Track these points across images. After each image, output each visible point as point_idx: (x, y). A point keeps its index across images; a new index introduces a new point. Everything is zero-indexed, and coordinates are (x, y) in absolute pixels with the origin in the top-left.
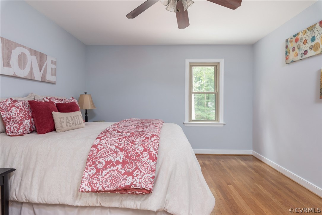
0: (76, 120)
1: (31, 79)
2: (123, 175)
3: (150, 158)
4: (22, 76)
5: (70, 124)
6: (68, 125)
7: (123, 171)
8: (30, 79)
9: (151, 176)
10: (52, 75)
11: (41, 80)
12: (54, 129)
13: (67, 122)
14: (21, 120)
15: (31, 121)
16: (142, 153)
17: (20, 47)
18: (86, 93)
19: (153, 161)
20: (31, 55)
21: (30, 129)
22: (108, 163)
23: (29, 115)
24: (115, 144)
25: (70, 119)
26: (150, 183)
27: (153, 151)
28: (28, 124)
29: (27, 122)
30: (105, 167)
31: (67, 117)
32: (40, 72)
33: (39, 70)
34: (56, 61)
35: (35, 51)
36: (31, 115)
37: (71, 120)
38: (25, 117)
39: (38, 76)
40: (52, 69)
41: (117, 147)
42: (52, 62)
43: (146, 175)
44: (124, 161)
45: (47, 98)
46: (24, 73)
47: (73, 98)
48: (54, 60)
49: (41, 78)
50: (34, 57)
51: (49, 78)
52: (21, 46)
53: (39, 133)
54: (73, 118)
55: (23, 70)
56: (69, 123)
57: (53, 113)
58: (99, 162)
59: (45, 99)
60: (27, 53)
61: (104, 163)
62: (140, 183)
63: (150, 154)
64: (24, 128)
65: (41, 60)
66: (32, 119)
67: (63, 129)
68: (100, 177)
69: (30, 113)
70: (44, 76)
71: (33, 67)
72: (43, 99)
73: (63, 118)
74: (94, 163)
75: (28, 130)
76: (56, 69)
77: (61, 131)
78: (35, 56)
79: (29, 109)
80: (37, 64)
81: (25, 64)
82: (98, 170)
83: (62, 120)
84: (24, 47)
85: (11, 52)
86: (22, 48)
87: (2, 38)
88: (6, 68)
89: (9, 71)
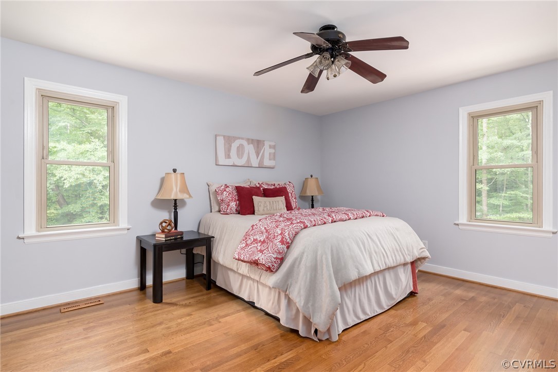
0: (275, 205)
2: (258, 251)
3: (280, 242)
4: (240, 165)
5: (267, 209)
6: (265, 209)
7: (259, 248)
8: (248, 166)
9: (275, 256)
10: (270, 160)
11: (258, 166)
12: (253, 213)
13: (264, 207)
14: (229, 202)
15: (236, 203)
16: (277, 236)
17: (238, 140)
18: (312, 176)
19: (282, 244)
20: (249, 144)
21: (236, 210)
22: (255, 240)
23: (235, 199)
24: (266, 226)
25: (268, 203)
26: (270, 261)
27: (287, 235)
28: (234, 206)
29: (233, 205)
30: (251, 244)
31: (265, 202)
32: (257, 158)
33: (256, 157)
34: (275, 145)
35: (252, 140)
36: (237, 199)
37: (269, 205)
38: (232, 200)
39: (255, 162)
40: (270, 154)
41: (265, 228)
42: (270, 147)
43: (270, 254)
44: (264, 240)
45: (259, 184)
46: (243, 161)
47: (290, 182)
48: (273, 144)
49: (258, 164)
50: (251, 146)
51: (267, 162)
52: (239, 138)
53: (241, 215)
54: (271, 203)
55: (241, 158)
57: (254, 197)
58: (249, 238)
59: (257, 184)
60: (245, 143)
61: (252, 240)
62: (263, 259)
63: (283, 238)
64: (231, 209)
65: (258, 147)
66: (238, 202)
67: (259, 213)
68: (246, 250)
69: (237, 196)
70: (261, 161)
71: (250, 154)
72: (255, 185)
73: (261, 202)
74: (246, 238)
75: (234, 211)
76: (274, 153)
77: (258, 215)
78: (252, 144)
79: (236, 194)
80: (254, 151)
81: (243, 154)
82: (247, 245)
83: (260, 204)
84: (242, 139)
85: (231, 146)
86: (241, 140)
87: (224, 136)
88: (227, 160)
89: (229, 162)
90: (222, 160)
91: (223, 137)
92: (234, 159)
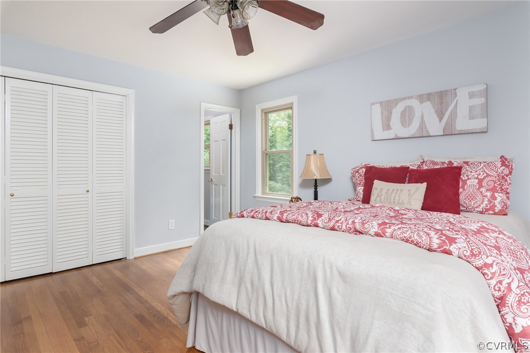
0: (394, 195)
1: (422, 136)
4: (407, 136)
10: (472, 118)
11: (442, 134)
17: (403, 102)
20: (422, 102)
31: (382, 189)
32: (441, 121)
33: (438, 120)
34: (485, 90)
35: (429, 95)
39: (435, 129)
40: (472, 107)
42: (473, 95)
46: (412, 130)
48: (478, 88)
49: (442, 130)
50: (428, 105)
52: (404, 99)
54: (391, 191)
55: (409, 127)
56: (379, 198)
57: (375, 182)
60: (414, 103)
65: (442, 103)
70: (450, 125)
71: (425, 118)
76: (485, 104)
78: (429, 102)
80: (433, 111)
81: (411, 120)
84: (410, 98)
85: (391, 113)
86: (407, 100)
87: (381, 103)
88: (386, 132)
89: (391, 134)
90: (379, 134)
91: (379, 104)
92: (397, 129)
